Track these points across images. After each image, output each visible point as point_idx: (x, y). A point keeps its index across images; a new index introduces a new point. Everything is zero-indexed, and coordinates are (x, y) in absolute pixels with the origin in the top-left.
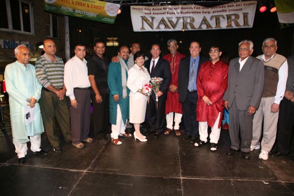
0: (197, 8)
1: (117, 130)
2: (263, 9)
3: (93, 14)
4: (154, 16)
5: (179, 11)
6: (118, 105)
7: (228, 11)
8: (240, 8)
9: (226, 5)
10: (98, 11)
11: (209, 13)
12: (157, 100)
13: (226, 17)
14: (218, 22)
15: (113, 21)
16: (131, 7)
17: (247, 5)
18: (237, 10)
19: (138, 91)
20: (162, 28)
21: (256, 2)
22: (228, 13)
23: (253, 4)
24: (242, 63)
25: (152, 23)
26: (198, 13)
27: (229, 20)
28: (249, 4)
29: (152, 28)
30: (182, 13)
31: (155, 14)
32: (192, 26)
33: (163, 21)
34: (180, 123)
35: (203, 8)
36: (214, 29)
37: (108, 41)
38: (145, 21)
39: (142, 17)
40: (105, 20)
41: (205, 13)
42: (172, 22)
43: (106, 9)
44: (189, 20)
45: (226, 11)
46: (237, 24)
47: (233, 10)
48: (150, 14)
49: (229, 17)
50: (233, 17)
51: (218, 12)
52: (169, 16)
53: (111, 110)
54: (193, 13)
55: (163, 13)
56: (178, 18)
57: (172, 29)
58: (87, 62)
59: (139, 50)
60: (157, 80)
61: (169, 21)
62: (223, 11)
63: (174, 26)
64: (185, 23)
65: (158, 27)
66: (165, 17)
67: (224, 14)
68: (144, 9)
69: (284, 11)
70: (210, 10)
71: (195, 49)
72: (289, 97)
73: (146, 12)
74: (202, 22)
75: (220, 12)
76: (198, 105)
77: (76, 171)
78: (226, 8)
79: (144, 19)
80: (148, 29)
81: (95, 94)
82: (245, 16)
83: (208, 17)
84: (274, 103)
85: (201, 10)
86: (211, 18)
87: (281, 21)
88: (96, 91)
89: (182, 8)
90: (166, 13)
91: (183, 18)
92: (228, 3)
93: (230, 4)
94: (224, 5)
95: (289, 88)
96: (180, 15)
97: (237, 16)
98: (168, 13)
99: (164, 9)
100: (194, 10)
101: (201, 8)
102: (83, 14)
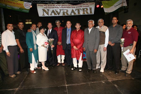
0: (69, 5)
1: (33, 66)
2: (98, 6)
3: (17, 8)
4: (49, 9)
5: (61, 6)
6: (32, 54)
7: (83, 7)
8: (88, 5)
9: (82, 4)
10: (20, 6)
11: (75, 7)
12: (52, 49)
13: (82, 9)
14: (79, 12)
15: (28, 11)
16: (37, 4)
17: (91, 4)
18: (87, 6)
19: (42, 46)
20: (53, 15)
21: (95, 3)
22: (83, 8)
23: (93, 4)
24: (90, 30)
25: (48, 12)
26: (69, 7)
27: (84, 11)
28: (92, 4)
29: (48, 15)
30: (62, 7)
31: (49, 8)
32: (67, 14)
33: (53, 12)
34: (64, 60)
35: (72, 5)
36: (77, 15)
37: (26, 21)
38: (45, 11)
39: (43, 9)
40: (24, 11)
41: (73, 7)
42: (58, 11)
43: (24, 5)
44: (65, 11)
46: (87, 13)
47: (85, 6)
48: (47, 8)
49: (83, 10)
50: (85, 10)
52: (56, 9)
53: (29, 56)
54: (67, 7)
55: (53, 8)
56: (61, 10)
57: (58, 15)
58: (14, 32)
59: (41, 25)
60: (52, 40)
61: (56, 12)
62: (81, 7)
63: (59, 14)
64: (64, 12)
65: (51, 14)
66: (54, 9)
67: (81, 8)
68: (43, 6)
69: (106, 7)
70: (75, 6)
71: (69, 24)
72: (110, 44)
73: (45, 7)
74: (72, 12)
75: (79, 7)
76: (72, 50)
77: (12, 90)
79: (44, 10)
80: (46, 15)
81: (20, 49)
82: (91, 9)
83: (74, 9)
84: (104, 47)
85: (71, 6)
86: (76, 10)
87: (105, 11)
88: (20, 47)
89: (62, 5)
90: (55, 8)
91: (63, 10)
92: (83, 3)
93: (84, 4)
94: (81, 4)
95: (110, 40)
96: (61, 9)
97: (87, 9)
98: (55, 7)
99: (54, 5)
100: (68, 6)
101: (71, 5)
102: (11, 8)
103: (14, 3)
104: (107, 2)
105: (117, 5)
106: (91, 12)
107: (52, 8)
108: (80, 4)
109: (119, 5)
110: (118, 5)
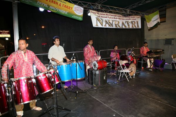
9: (130, 17)
10: (68, 10)
14: (129, 25)
16: (91, 11)
18: (134, 19)
20: (107, 26)
23: (139, 17)
25: (102, 22)
26: (120, 19)
27: (132, 24)
29: (102, 25)
30: (114, 18)
31: (102, 17)
36: (128, 28)
38: (98, 20)
39: (96, 18)
40: (74, 17)
42: (110, 23)
46: (135, 26)
48: (100, 17)
49: (132, 22)
50: (134, 23)
52: (109, 19)
55: (106, 17)
57: (112, 27)
62: (129, 19)
63: (112, 25)
64: (116, 24)
65: (105, 25)
66: (107, 19)
67: (130, 21)
68: (97, 13)
70: (124, 18)
73: (98, 15)
74: (122, 24)
78: (131, 18)
80: (100, 26)
82: (137, 22)
83: (124, 21)
86: (125, 23)
89: (115, 16)
91: (115, 21)
93: (132, 16)
99: (107, 15)
101: (121, 16)
102: (56, 10)
103: (60, 4)
106: (138, 26)
107: (105, 17)
109: (156, 20)
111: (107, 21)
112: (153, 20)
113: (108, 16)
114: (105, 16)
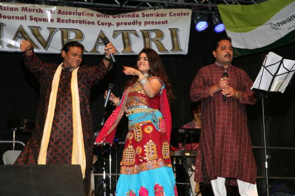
0: (88, 15)
2: (202, 26)
4: (2, 21)
7: (143, 24)
8: (164, 19)
9: (140, 13)
11: (110, 24)
13: (140, 34)
14: (127, 43)
17: (174, 15)
18: (159, 23)
21: (190, 11)
22: (143, 27)
23: (185, 14)
26: (89, 23)
27: (147, 40)
28: (178, 14)
30: (59, 20)
31: (5, 17)
33: (21, 33)
35: (98, 16)
36: (121, 54)
41: (103, 24)
42: (41, 36)
44: (72, 36)
45: (140, 23)
46: (161, 47)
47: (152, 23)
49: (146, 35)
50: (153, 35)
51: (125, 24)
52: (34, 23)
54: (80, 22)
55: (22, 18)
56: (52, 31)
57: (41, 50)
61: (35, 35)
62: (134, 23)
63: (46, 45)
64: (65, 40)
66: (26, 25)
69: (236, 28)
70: (111, 19)
74: (98, 39)
75: (129, 24)
78: (141, 19)
82: (174, 33)
83: (108, 32)
85: (95, 19)
86: (114, 36)
89: (59, 12)
90: (28, 18)
91: (61, 30)
93: (146, 12)
94: (136, 13)
96: (56, 25)
97: (160, 34)
98: (31, 17)
99: (24, 9)
100: (82, 18)
101: (95, 15)
104: (238, 8)
105: (280, 20)
106: (175, 45)
107: (17, 18)
108: (131, 14)
109: (290, 20)
110: (284, 23)
111: (28, 31)
112: (275, 20)
113: (28, 14)
114: (20, 14)
